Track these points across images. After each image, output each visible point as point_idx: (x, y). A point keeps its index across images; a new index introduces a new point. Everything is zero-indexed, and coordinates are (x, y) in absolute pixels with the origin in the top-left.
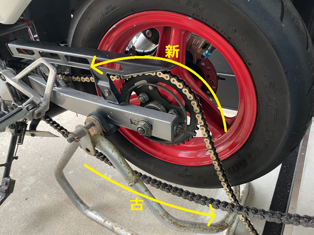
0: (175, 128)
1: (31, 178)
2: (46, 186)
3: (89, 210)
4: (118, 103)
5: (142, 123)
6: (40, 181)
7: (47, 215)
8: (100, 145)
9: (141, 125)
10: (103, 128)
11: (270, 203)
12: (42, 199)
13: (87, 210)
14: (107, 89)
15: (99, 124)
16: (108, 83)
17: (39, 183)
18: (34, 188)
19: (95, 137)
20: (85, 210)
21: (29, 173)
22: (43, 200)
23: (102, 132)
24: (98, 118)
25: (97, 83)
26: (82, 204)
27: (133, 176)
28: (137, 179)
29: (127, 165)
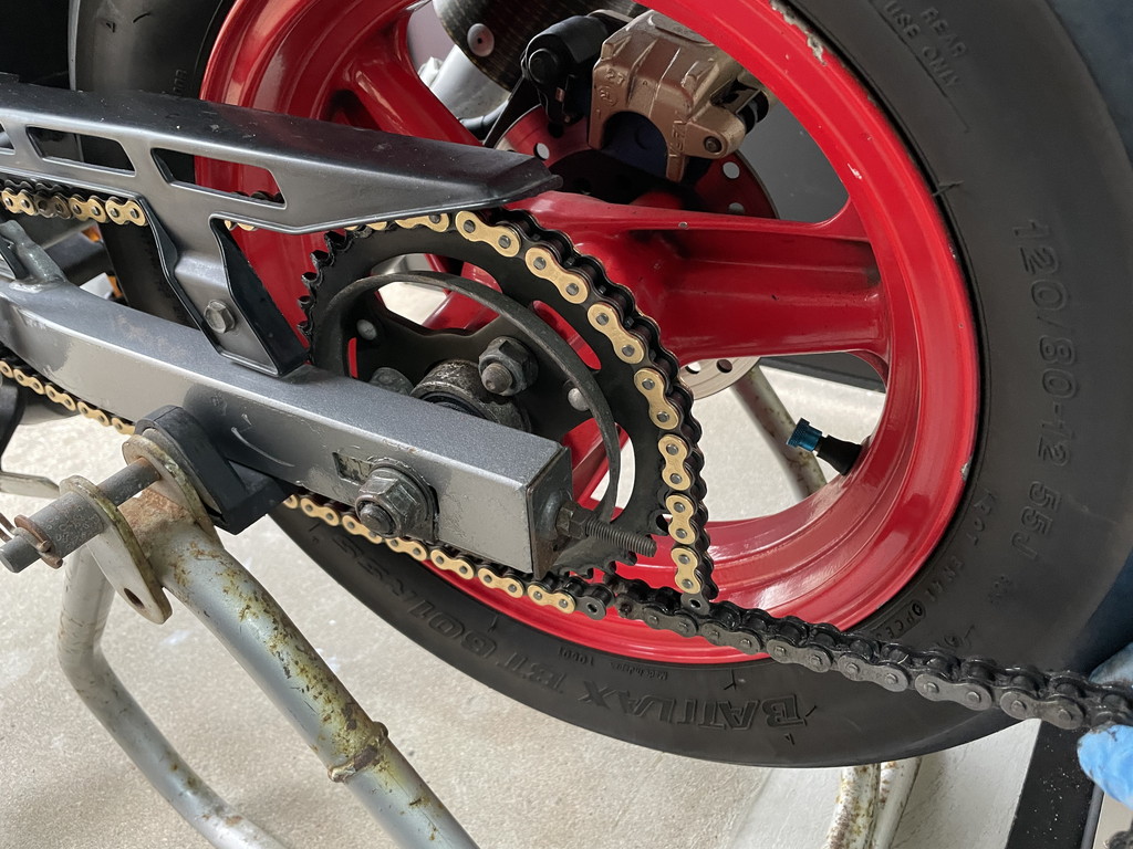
0: (549, 508)
1: (14, 655)
2: (67, 698)
3: (222, 818)
4: (275, 372)
5: (384, 480)
6: (45, 672)
7: (51, 827)
8: (180, 581)
9: (375, 488)
10: (206, 495)
11: (1012, 816)
12: (43, 753)
13: (214, 820)
14: (221, 300)
15: (182, 474)
16: (220, 268)
17: (42, 683)
18: (17, 704)
19: (160, 535)
20: (206, 817)
21: (10, 636)
22: (45, 758)
23: (203, 513)
24: (177, 445)
25: (175, 266)
26: (195, 793)
27: (352, 733)
28: (370, 746)
29: (321, 677)
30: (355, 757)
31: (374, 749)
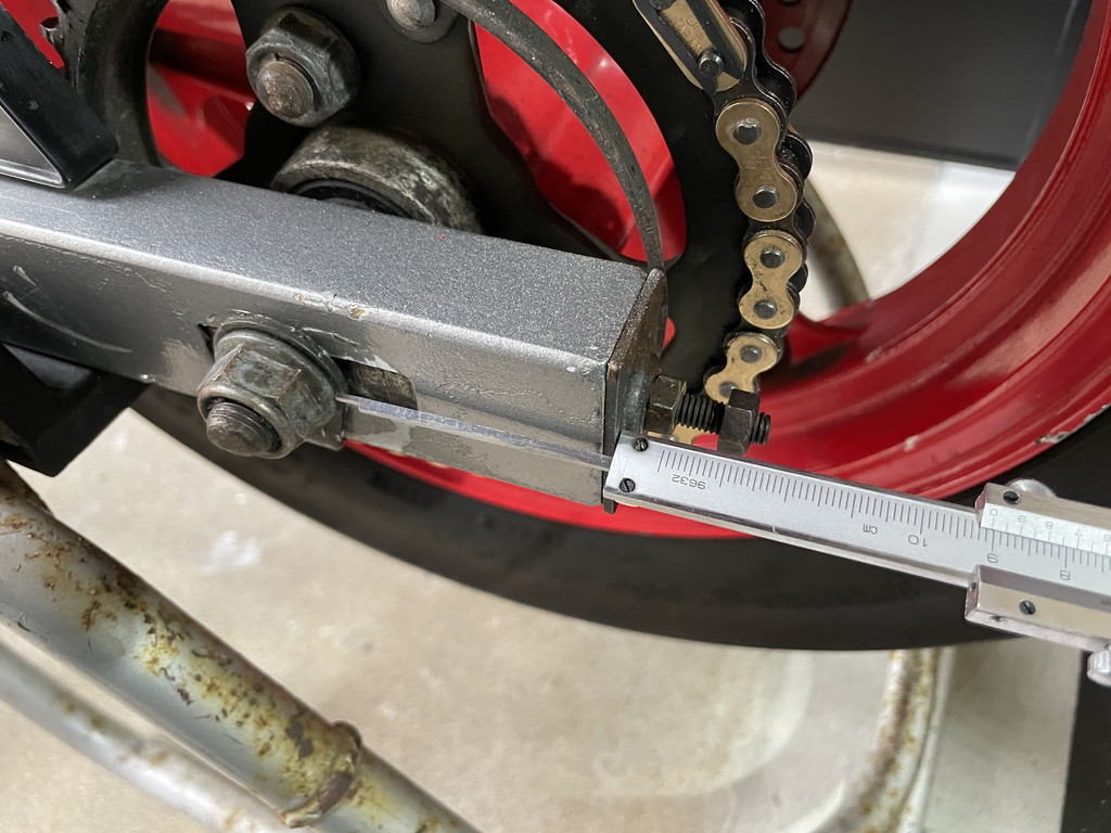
3: (144, 756)
4: (59, 180)
13: (134, 761)
27: (308, 761)
28: (338, 773)
29: (243, 689)
30: (318, 793)
31: (346, 777)
